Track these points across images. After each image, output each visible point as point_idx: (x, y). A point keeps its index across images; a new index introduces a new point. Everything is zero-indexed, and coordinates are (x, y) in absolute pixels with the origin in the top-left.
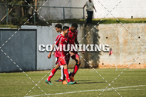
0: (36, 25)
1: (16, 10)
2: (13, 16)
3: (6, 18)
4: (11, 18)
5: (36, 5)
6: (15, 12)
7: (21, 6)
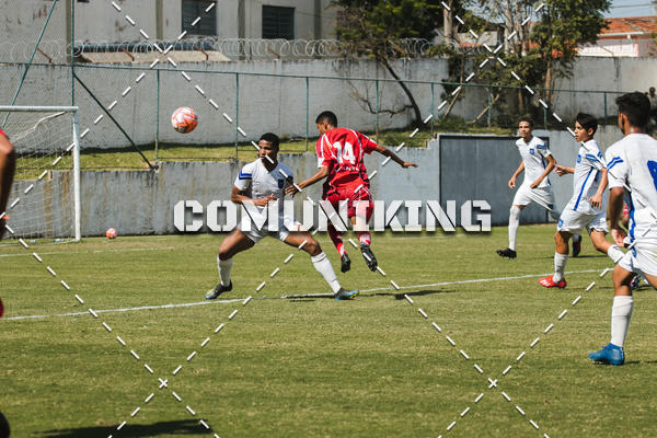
0: (549, 128)
1: (507, 98)
2: (501, 110)
3: (486, 113)
4: (496, 113)
5: (547, 85)
6: (504, 101)
7: (517, 89)
